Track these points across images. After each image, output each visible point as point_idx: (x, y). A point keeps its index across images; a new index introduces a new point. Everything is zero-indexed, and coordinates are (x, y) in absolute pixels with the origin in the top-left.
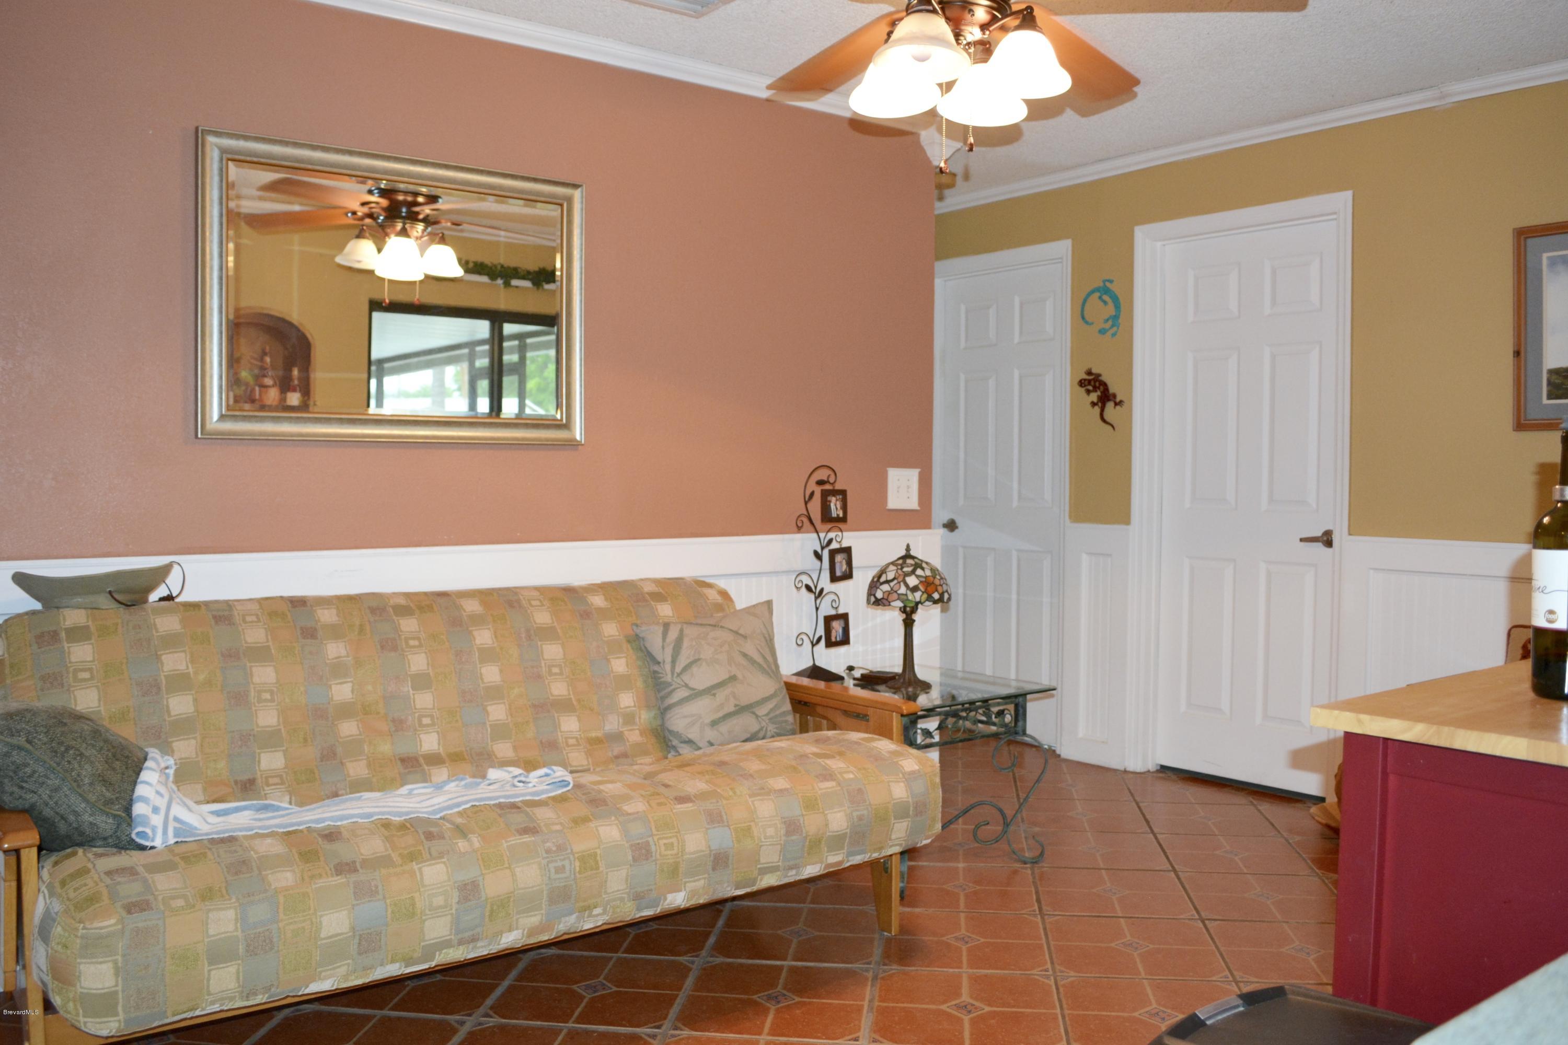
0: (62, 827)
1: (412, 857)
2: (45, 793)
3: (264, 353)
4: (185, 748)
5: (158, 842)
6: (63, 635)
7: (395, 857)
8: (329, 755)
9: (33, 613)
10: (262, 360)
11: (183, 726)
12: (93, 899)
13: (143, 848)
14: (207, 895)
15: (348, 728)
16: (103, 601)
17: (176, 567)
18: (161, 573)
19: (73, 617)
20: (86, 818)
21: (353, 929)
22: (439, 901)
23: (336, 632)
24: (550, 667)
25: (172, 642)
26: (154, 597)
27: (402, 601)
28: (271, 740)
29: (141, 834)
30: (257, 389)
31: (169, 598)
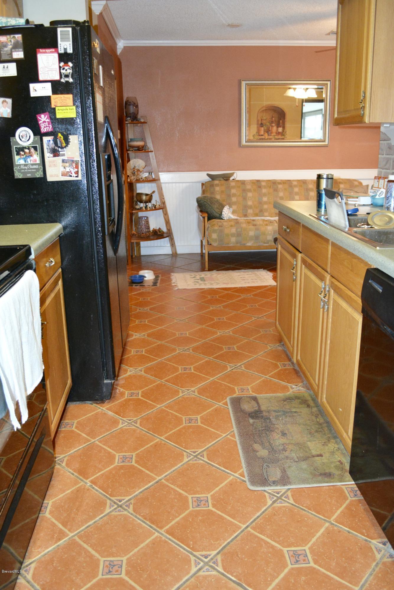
0: (211, 215)
1: (266, 225)
2: (209, 210)
3: (273, 117)
4: (234, 207)
5: (225, 219)
6: (214, 185)
7: (263, 224)
8: (261, 211)
9: (210, 181)
10: (272, 119)
11: (235, 203)
12: (214, 225)
13: (223, 219)
14: (231, 226)
15: (265, 206)
16: (222, 179)
17: (235, 173)
18: (232, 174)
19: (216, 182)
20: (215, 214)
21: (254, 235)
22: (270, 233)
23: (265, 187)
24: (311, 197)
25: (233, 187)
26: (231, 179)
27: (280, 181)
28: (250, 207)
29: (223, 217)
30: (271, 127)
31: (234, 179)
